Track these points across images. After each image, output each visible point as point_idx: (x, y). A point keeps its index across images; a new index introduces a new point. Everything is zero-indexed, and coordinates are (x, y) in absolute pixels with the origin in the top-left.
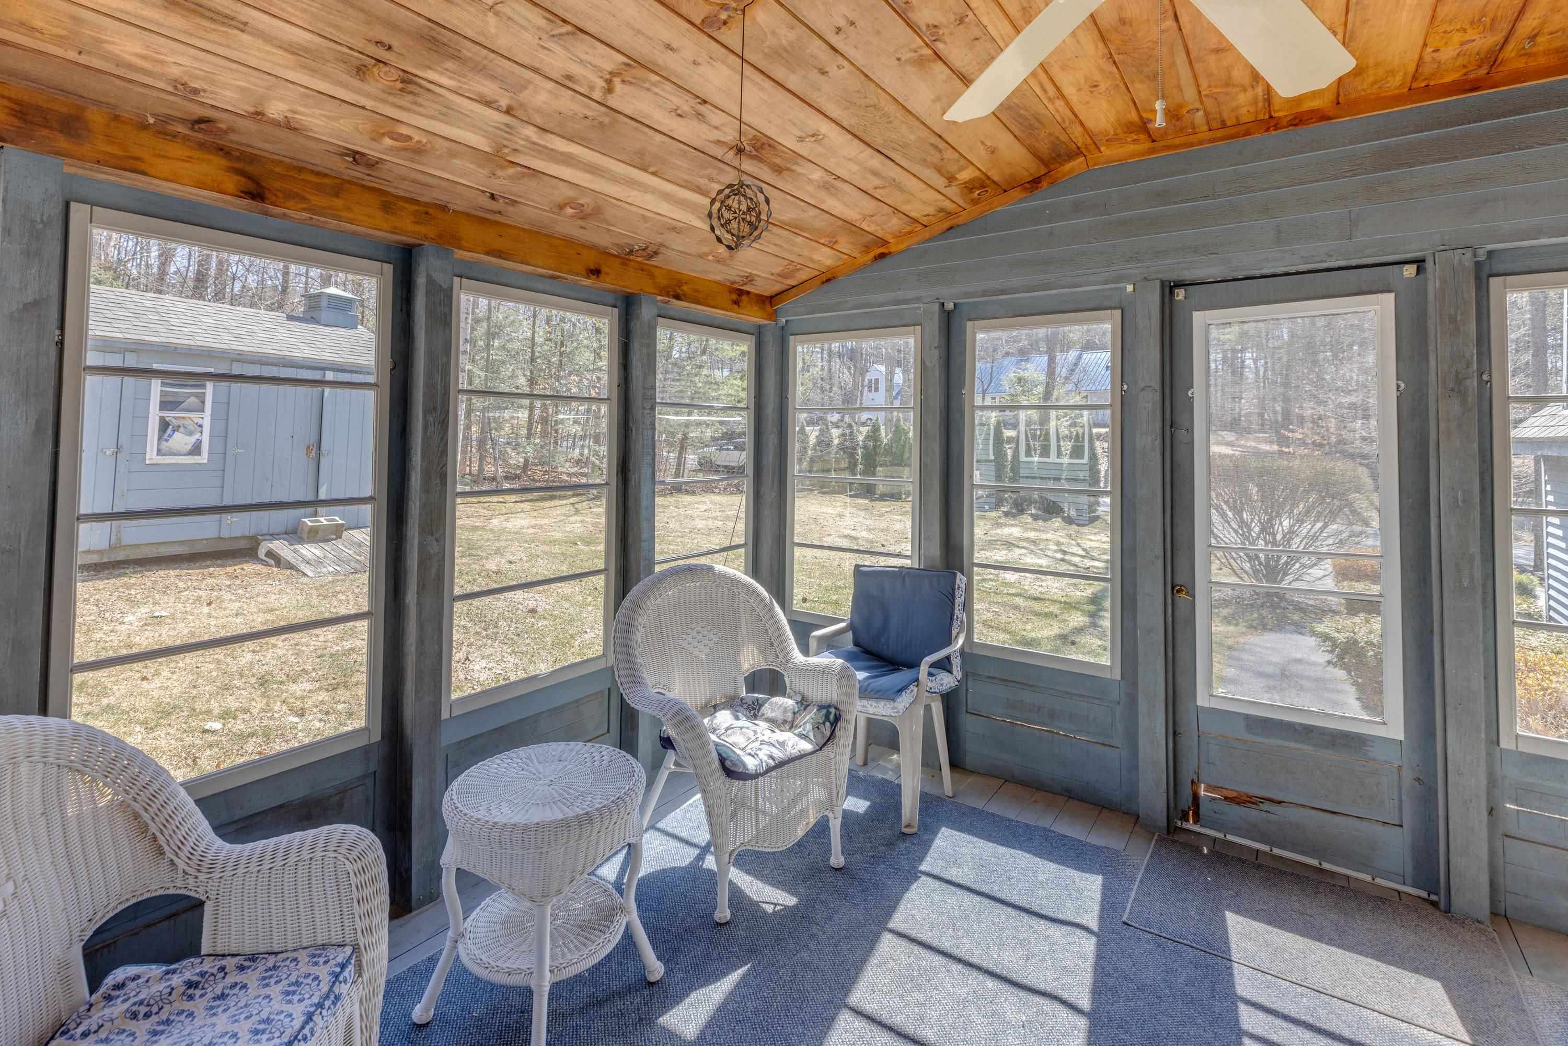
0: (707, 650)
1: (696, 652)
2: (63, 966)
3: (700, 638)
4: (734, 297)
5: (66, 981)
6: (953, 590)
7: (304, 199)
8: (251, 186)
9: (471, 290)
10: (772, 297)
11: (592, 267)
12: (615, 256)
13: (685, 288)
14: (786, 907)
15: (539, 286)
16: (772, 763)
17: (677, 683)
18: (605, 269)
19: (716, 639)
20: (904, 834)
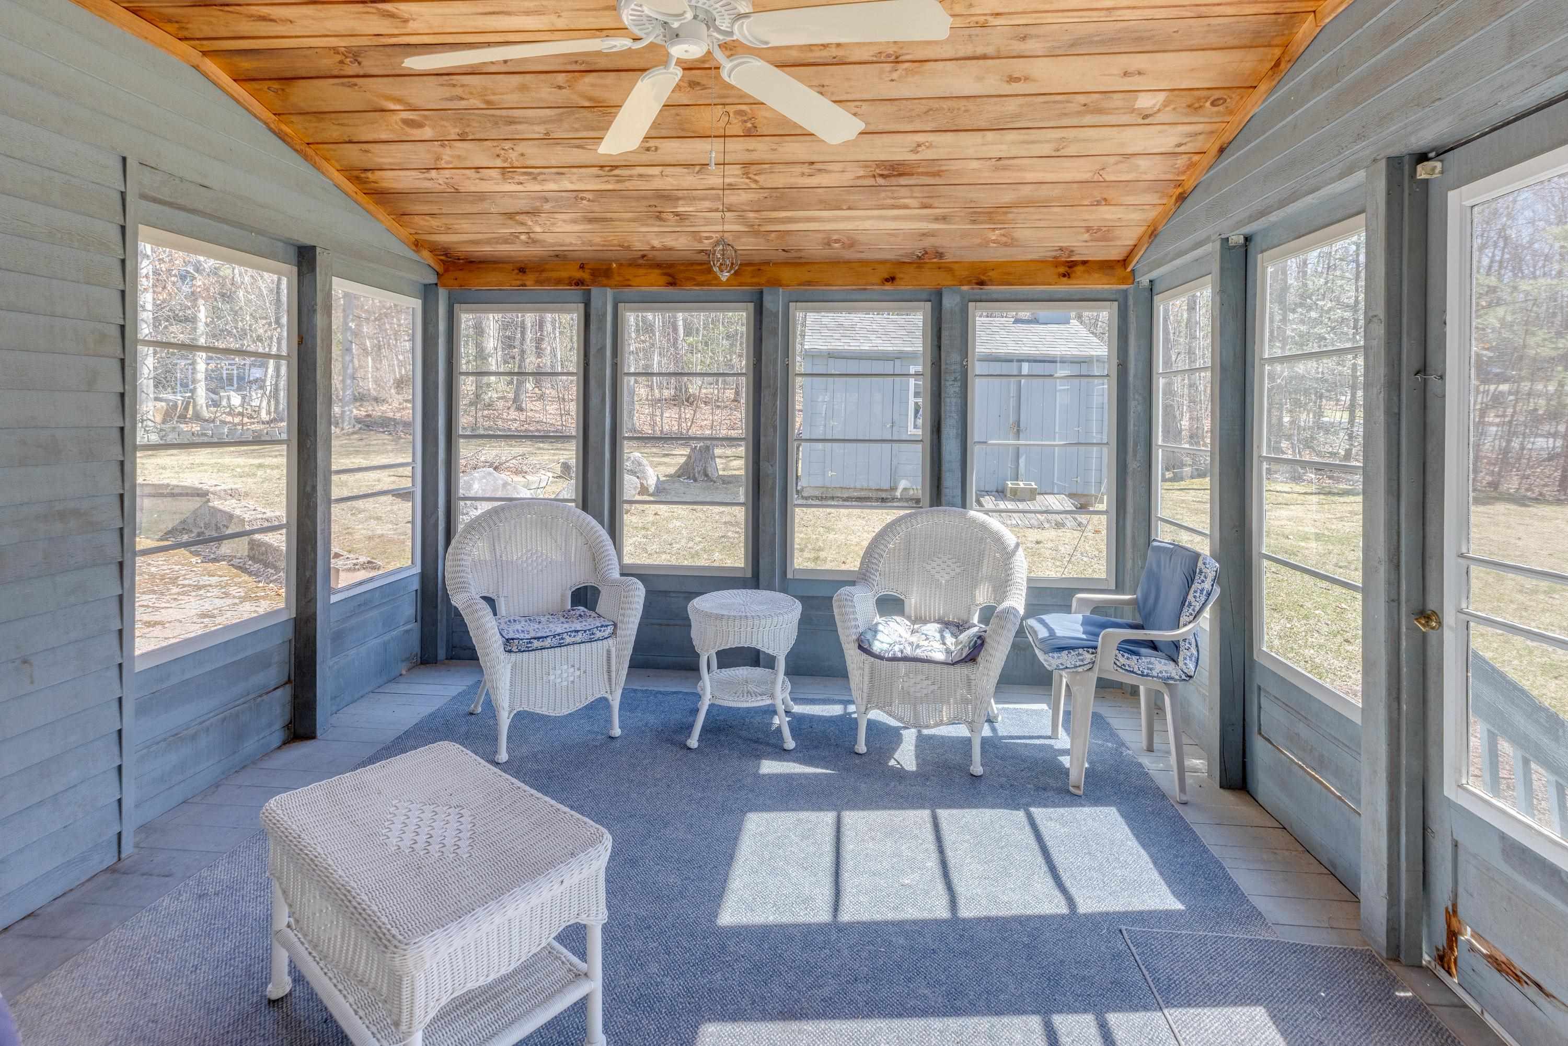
0: (947, 577)
1: (937, 576)
2: (563, 596)
3: (943, 566)
4: (1062, 270)
5: (562, 601)
6: (1195, 573)
7: (694, 279)
8: (670, 279)
9: (802, 309)
10: (1125, 260)
11: (887, 276)
12: (910, 263)
13: (991, 273)
14: (903, 768)
15: (854, 297)
16: (899, 655)
17: (914, 594)
18: (899, 276)
19: (958, 570)
20: (1068, 792)
